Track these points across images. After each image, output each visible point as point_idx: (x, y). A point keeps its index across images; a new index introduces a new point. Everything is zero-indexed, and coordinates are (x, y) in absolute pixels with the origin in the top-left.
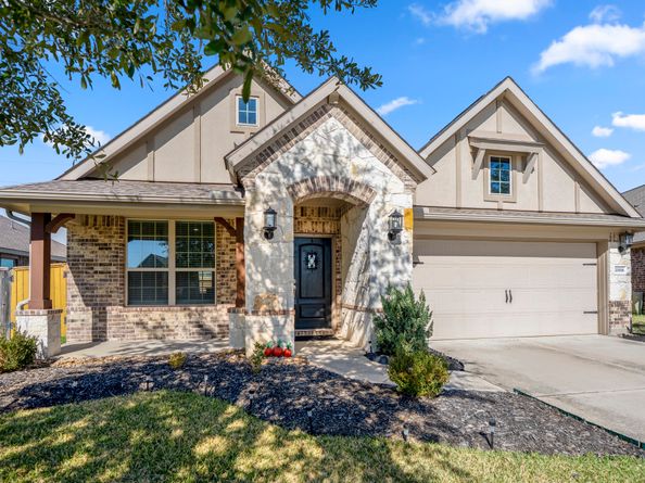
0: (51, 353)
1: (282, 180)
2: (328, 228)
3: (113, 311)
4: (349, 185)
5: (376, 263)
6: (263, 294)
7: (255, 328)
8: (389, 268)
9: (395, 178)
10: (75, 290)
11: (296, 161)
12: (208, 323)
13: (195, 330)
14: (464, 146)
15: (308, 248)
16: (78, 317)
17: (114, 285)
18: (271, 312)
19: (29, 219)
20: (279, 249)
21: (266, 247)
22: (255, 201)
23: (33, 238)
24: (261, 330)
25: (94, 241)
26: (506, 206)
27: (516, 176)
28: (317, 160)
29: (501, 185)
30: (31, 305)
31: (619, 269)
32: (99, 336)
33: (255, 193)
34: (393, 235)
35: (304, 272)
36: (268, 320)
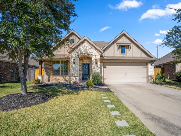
0: (42, 82)
1: (77, 54)
2: (89, 61)
3: (51, 76)
4: (88, 55)
5: (93, 68)
6: (73, 73)
7: (72, 79)
8: (96, 69)
9: (97, 53)
10: (45, 73)
11: (79, 51)
12: (67, 79)
13: (64, 80)
14: (115, 44)
15: (86, 65)
16: (46, 77)
17: (51, 72)
18: (75, 76)
19: (39, 61)
20: (76, 66)
21: (74, 65)
22: (72, 58)
23: (40, 64)
24: (73, 79)
25: (48, 64)
26: (124, 56)
27: (127, 50)
28: (83, 50)
29: (123, 52)
30: (39, 75)
31: (151, 68)
32: (49, 81)
33: (72, 56)
34: (96, 63)
35: (85, 70)
36: (74, 77)
